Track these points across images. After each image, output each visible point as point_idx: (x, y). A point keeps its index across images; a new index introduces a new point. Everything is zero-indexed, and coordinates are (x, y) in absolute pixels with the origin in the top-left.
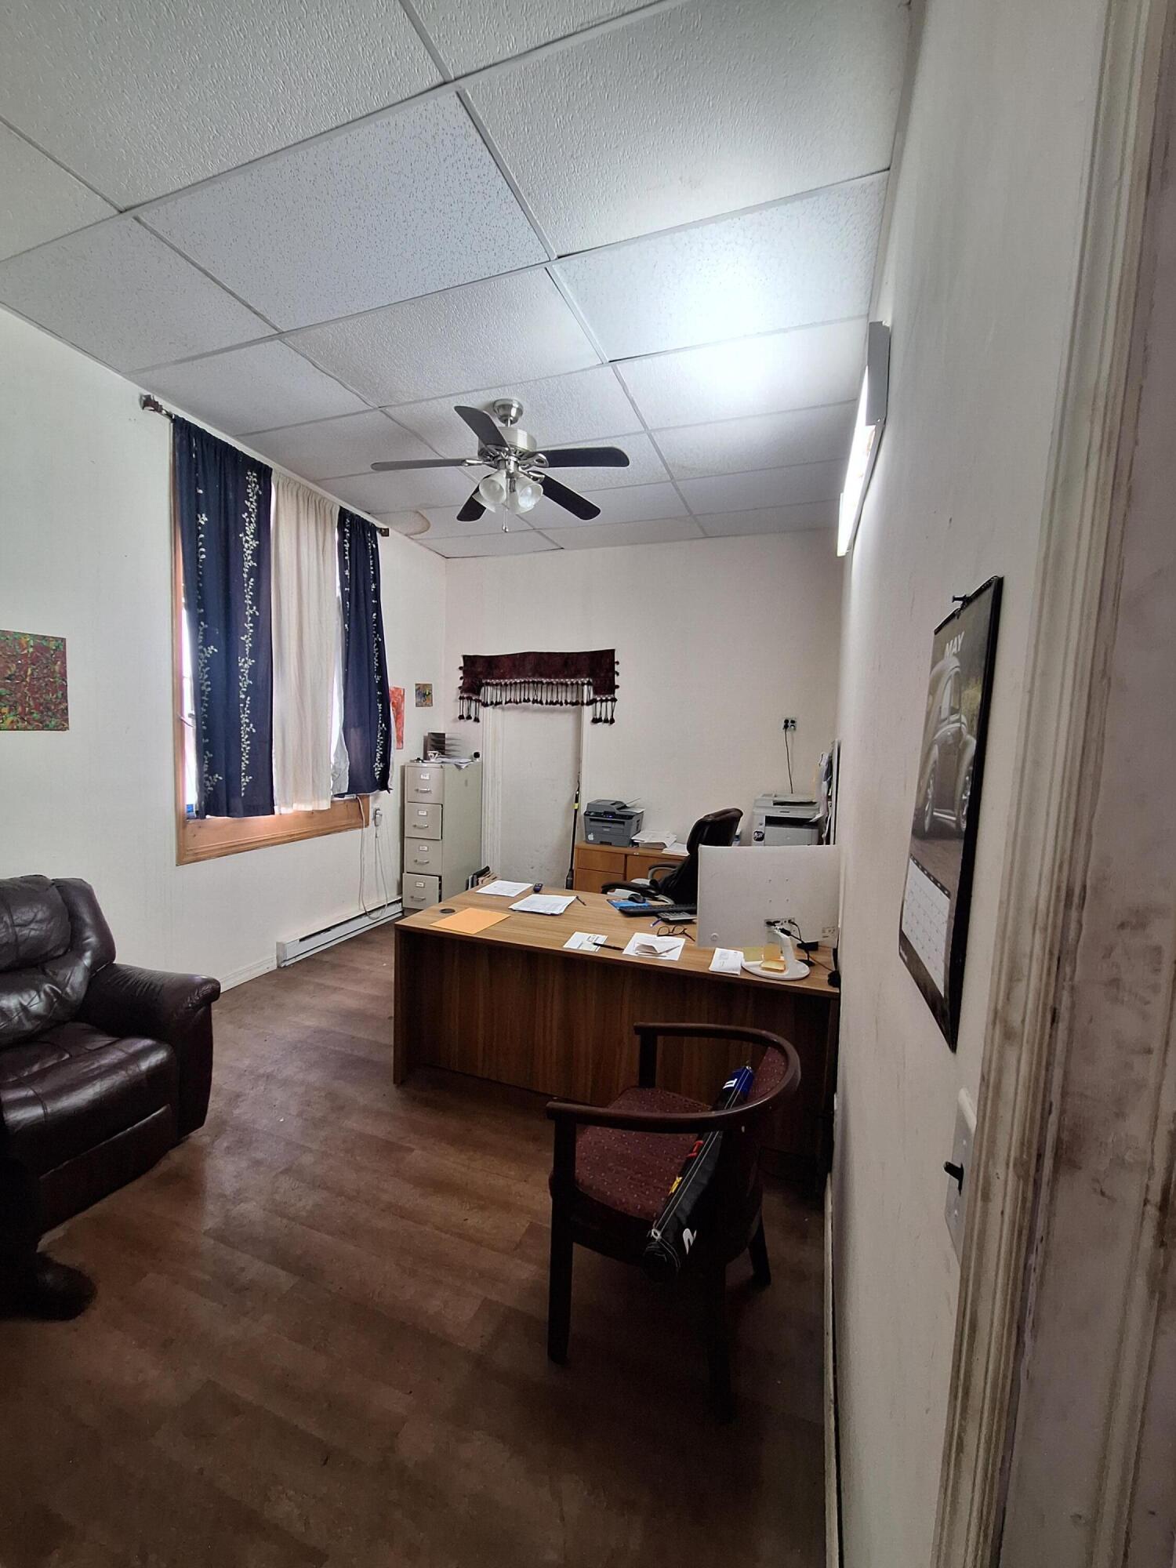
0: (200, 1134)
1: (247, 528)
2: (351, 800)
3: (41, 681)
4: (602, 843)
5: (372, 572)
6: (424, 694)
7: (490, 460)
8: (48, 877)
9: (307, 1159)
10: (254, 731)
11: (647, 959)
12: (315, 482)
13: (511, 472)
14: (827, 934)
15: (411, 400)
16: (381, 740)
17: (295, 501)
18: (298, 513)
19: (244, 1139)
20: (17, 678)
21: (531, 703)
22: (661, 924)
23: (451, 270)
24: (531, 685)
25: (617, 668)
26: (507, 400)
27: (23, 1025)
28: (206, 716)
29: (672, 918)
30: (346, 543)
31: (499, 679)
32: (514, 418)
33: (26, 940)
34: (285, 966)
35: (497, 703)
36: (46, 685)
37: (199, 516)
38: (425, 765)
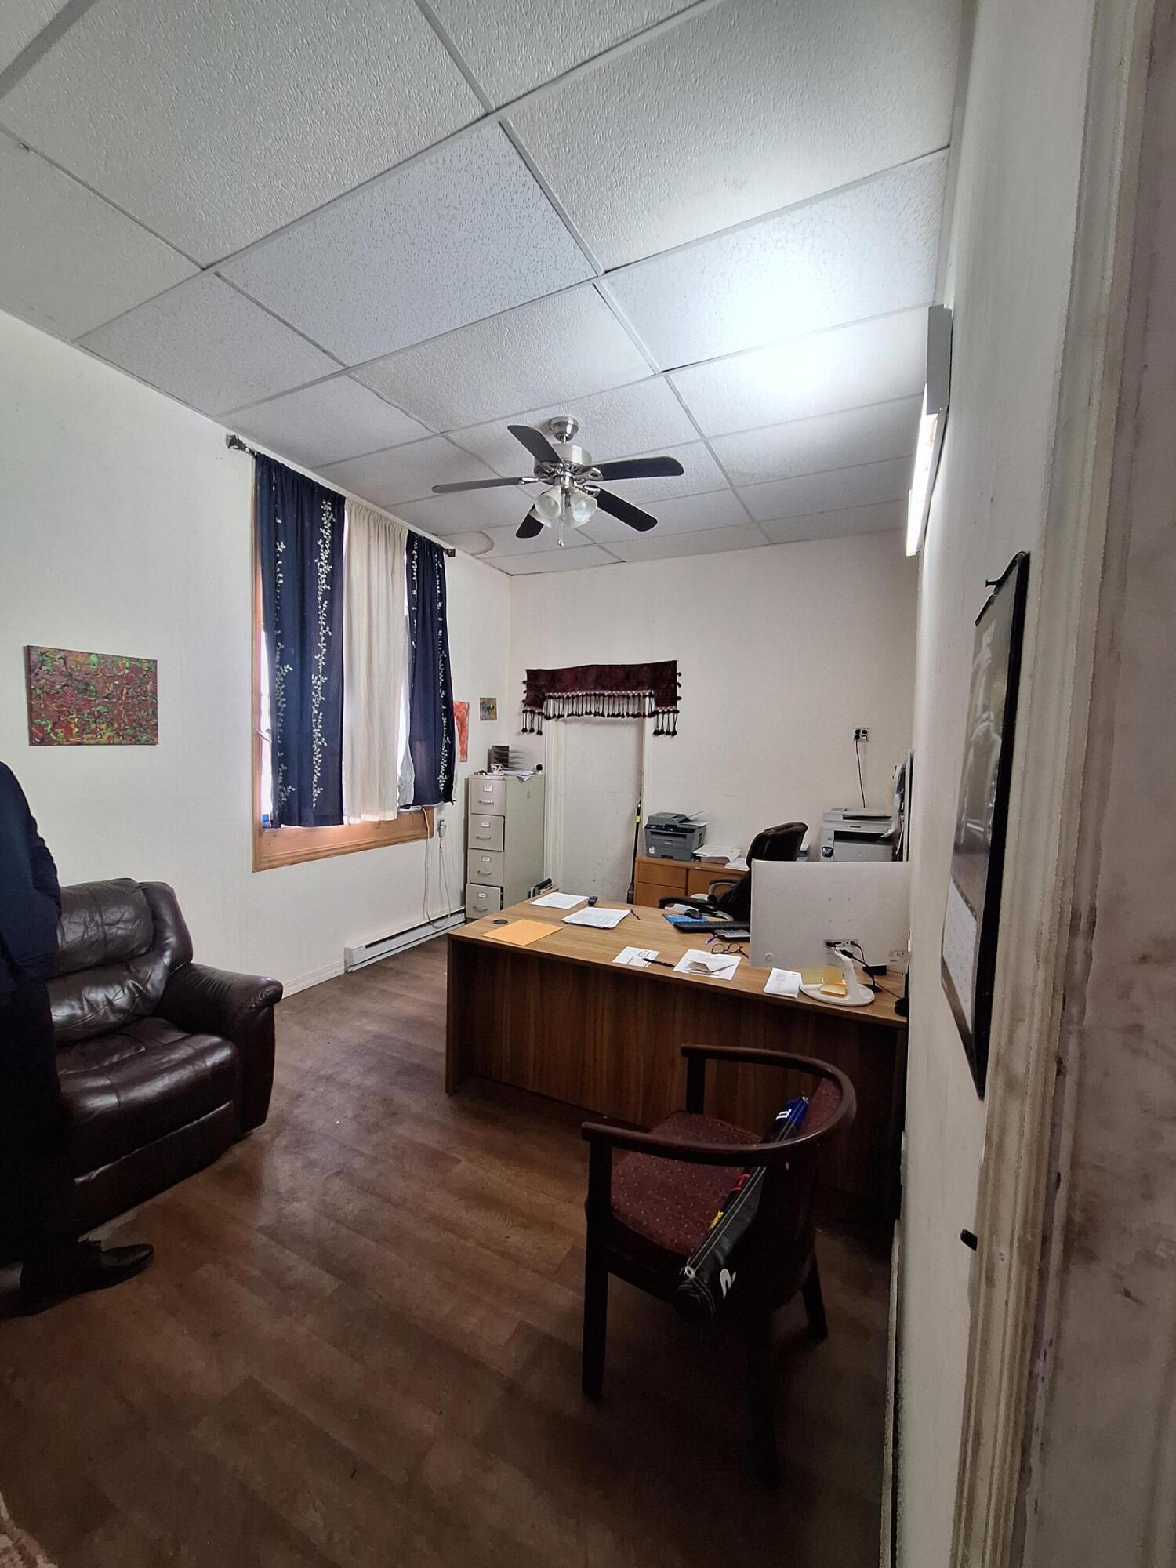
0: (262, 1130)
1: (322, 554)
2: (416, 812)
3: (135, 700)
4: (663, 857)
5: (439, 592)
6: (488, 708)
7: (545, 477)
8: (136, 880)
9: (358, 1163)
10: (325, 744)
11: (699, 977)
12: (385, 508)
13: (566, 487)
14: (895, 957)
15: (470, 424)
16: (445, 753)
17: (366, 527)
18: (369, 537)
19: (302, 1139)
20: (114, 696)
21: (592, 716)
22: (716, 941)
23: (502, 294)
24: (593, 697)
25: (679, 679)
26: (562, 417)
27: (109, 1018)
28: (282, 730)
29: (728, 935)
30: (413, 564)
31: (562, 691)
32: (570, 435)
33: (114, 938)
34: (351, 972)
35: (560, 716)
36: (139, 703)
37: (278, 543)
38: (488, 777)
